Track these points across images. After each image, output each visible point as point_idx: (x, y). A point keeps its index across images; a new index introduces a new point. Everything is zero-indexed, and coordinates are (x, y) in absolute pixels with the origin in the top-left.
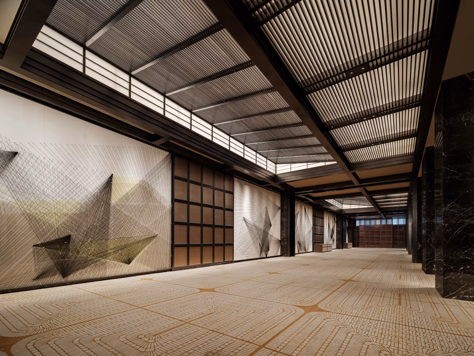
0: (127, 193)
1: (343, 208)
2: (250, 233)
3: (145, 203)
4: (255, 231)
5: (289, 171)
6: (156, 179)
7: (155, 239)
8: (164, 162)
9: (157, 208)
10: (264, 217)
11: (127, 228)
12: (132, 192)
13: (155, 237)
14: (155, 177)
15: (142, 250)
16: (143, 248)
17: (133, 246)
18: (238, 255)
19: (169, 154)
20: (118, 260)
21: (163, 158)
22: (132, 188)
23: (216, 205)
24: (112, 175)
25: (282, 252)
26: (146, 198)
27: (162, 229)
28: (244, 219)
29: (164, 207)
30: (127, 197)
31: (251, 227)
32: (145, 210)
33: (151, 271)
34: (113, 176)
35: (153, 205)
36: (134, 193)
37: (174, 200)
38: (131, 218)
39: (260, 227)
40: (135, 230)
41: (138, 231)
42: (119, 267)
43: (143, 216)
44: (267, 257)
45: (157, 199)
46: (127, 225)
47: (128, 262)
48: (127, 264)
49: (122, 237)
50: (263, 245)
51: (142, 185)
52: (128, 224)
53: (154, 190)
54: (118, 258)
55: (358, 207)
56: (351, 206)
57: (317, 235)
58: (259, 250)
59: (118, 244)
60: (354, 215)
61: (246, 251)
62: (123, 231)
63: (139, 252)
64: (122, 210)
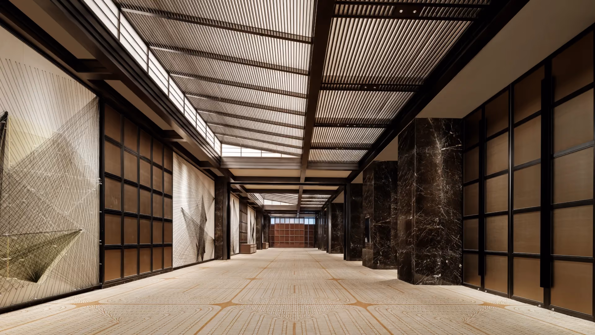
0: (33, 153)
1: (264, 204)
2: (188, 230)
3: (61, 173)
4: (193, 226)
5: (239, 155)
6: (77, 135)
7: (76, 238)
8: (90, 110)
9: (80, 185)
10: (200, 208)
11: (33, 216)
12: (40, 151)
13: (76, 233)
14: (76, 130)
15: (57, 255)
16: (58, 252)
17: (43, 250)
18: (176, 260)
19: (96, 98)
20: (18, 275)
21: (88, 102)
22: (40, 144)
23: (154, 188)
24: (6, 114)
25: (216, 255)
26: (63, 165)
27: (87, 219)
28: (183, 211)
29: (89, 184)
30: (31, 159)
31: (189, 222)
32: (61, 186)
33: (70, 291)
34: (9, 117)
35: (74, 178)
36: (44, 153)
37: (103, 174)
38: (39, 199)
39: (197, 222)
40: (45, 220)
41: (51, 222)
42: (19, 289)
43: (58, 196)
44: (203, 262)
45: (79, 171)
46: (32, 210)
47: (35, 278)
48: (32, 283)
49: (24, 232)
50: (199, 246)
51: (56, 141)
52: (34, 208)
53: (74, 153)
54: (18, 271)
55: (279, 204)
56: (273, 202)
57: (242, 234)
58: (196, 252)
59: (17, 246)
60: (270, 212)
61: (183, 254)
62: (26, 222)
63: (52, 260)
64: (25, 182)
